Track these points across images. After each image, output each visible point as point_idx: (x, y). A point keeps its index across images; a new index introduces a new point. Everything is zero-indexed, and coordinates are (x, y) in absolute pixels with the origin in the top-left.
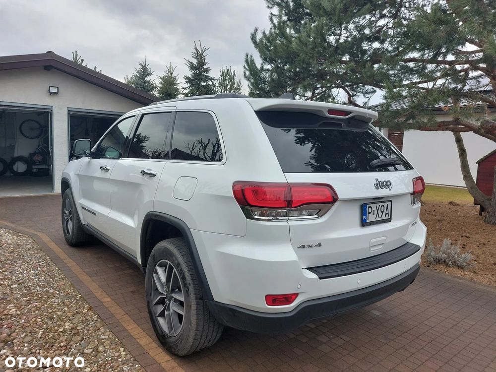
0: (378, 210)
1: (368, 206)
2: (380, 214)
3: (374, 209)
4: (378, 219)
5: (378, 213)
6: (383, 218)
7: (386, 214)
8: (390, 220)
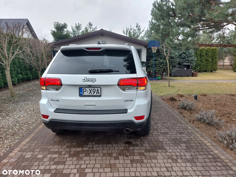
1: (83, 88)
2: (92, 92)
3: (88, 90)
4: (91, 95)
7: (97, 93)
8: (100, 96)
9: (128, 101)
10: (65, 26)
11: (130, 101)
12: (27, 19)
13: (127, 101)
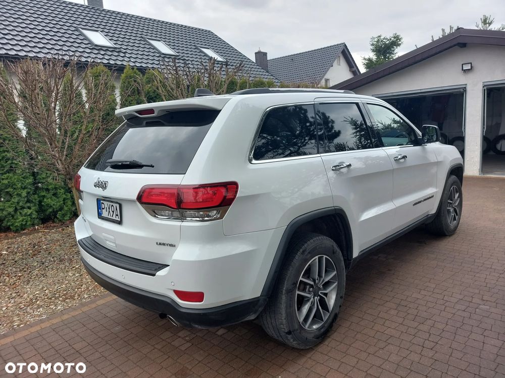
0: (109, 209)
1: (101, 202)
2: (112, 213)
3: (106, 206)
4: (109, 217)
5: (109, 212)
6: (114, 218)
7: (116, 215)
8: (120, 223)
9: (164, 244)
10: (395, 42)
11: (167, 244)
12: (343, 44)
13: (160, 244)
